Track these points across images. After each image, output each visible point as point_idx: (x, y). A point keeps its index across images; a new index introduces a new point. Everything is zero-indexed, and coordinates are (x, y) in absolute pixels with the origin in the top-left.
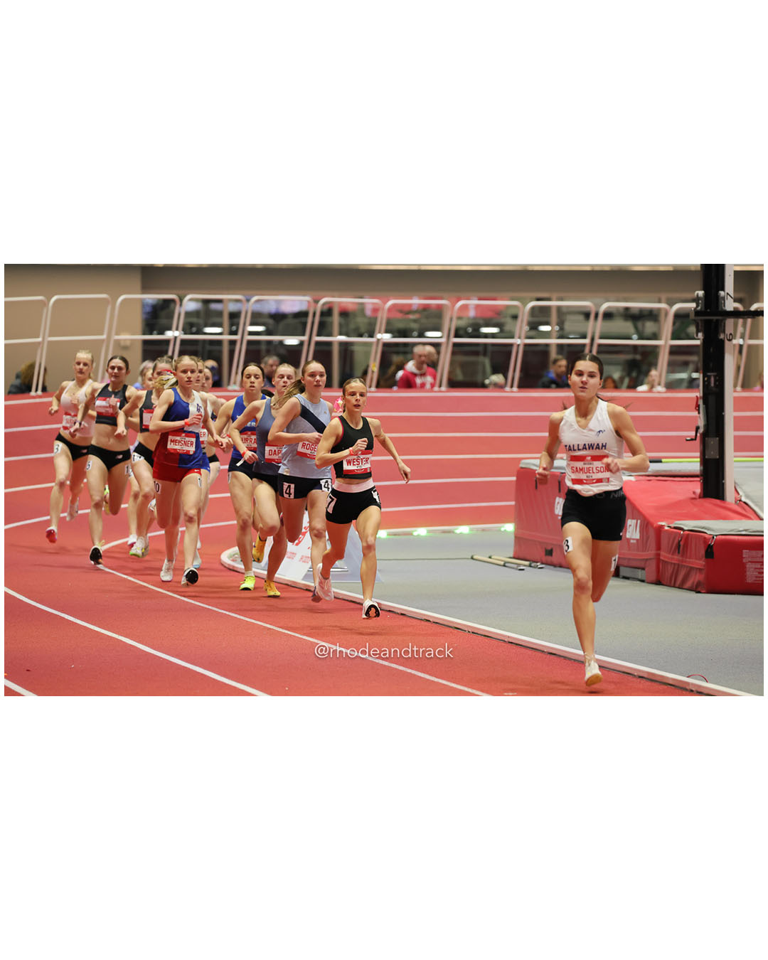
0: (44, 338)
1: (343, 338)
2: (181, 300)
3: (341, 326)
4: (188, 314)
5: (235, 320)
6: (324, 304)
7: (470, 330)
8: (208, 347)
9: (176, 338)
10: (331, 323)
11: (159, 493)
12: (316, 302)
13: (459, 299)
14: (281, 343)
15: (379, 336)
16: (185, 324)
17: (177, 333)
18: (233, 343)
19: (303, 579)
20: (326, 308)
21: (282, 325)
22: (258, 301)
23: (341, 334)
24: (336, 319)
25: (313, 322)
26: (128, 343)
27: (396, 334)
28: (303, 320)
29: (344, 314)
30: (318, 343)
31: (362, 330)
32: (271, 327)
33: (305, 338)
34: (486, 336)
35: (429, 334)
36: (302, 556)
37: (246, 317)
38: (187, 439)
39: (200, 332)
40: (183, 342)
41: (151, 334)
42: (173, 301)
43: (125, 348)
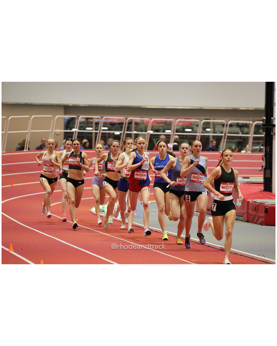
0: (29, 131)
1: (135, 132)
2: (78, 118)
3: (135, 128)
4: (80, 123)
5: (97, 125)
6: (129, 120)
7: (181, 130)
8: (87, 135)
9: (76, 131)
10: (132, 127)
11: (131, 197)
12: (126, 119)
13: (177, 119)
14: (113, 133)
15: (149, 132)
16: (79, 126)
17: (76, 130)
18: (96, 133)
20: (130, 121)
21: (114, 127)
22: (105, 119)
23: (135, 131)
24: (133, 125)
25: (125, 126)
26: (59, 133)
27: (155, 131)
28: (121, 125)
29: (136, 123)
30: (127, 134)
31: (143, 129)
32: (110, 128)
34: (187, 132)
35: (167, 131)
37: (101, 124)
38: (143, 173)
39: (84, 129)
40: (79, 133)
41: (67, 130)
42: (75, 118)
43: (58, 135)
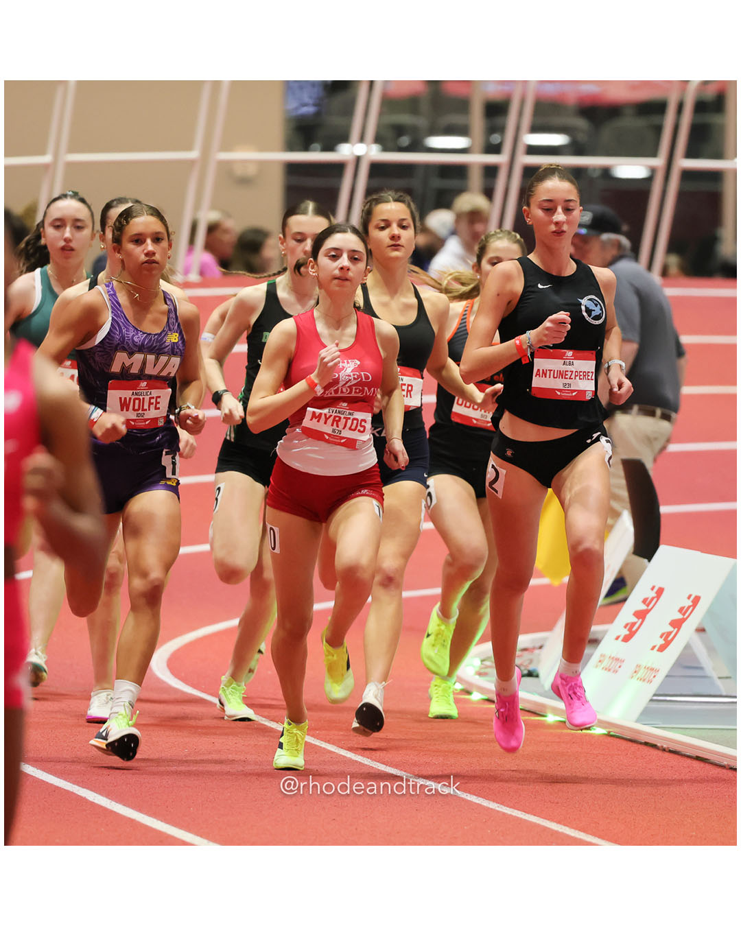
0: (56, 155)
4: (389, 106)
5: (498, 120)
8: (437, 183)
9: (358, 159)
10: (722, 130)
14: (606, 172)
16: (379, 127)
17: (361, 149)
18: (490, 172)
19: (637, 721)
20: (710, 94)
21: (608, 132)
25: (676, 128)
26: (251, 170)
28: (654, 120)
30: (687, 175)
32: (582, 137)
33: (659, 162)
36: (638, 666)
37: (520, 114)
39: (417, 146)
40: (377, 169)
41: (306, 148)
43: (245, 181)
